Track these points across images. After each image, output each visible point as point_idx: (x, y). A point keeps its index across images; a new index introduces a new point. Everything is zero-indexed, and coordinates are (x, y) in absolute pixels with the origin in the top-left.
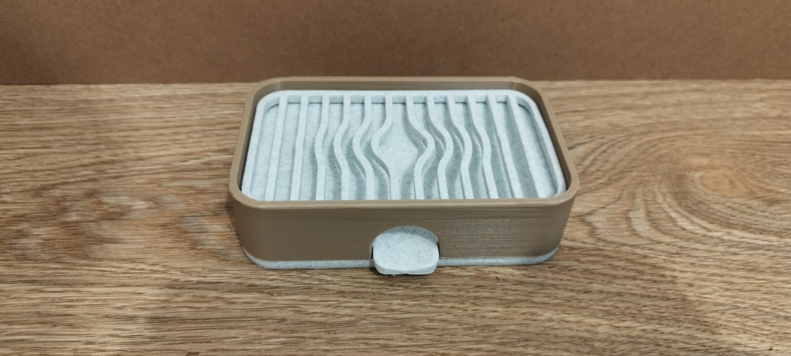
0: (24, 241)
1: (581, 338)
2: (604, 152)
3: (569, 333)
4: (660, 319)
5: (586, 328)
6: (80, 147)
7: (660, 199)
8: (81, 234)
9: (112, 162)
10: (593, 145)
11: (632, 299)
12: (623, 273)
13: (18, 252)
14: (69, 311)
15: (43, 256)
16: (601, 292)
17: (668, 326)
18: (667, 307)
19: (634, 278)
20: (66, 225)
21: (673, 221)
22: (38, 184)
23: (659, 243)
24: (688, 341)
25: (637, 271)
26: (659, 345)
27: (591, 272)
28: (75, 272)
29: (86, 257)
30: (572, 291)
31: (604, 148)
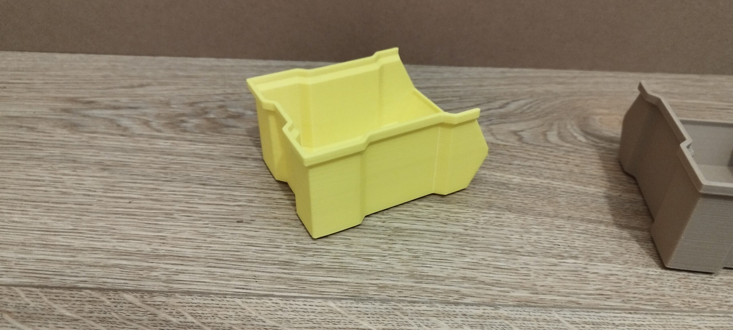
0: (184, 124)
1: (501, 183)
2: (538, 104)
3: (494, 180)
4: (553, 178)
5: (506, 179)
6: (215, 87)
7: (569, 127)
8: (217, 123)
9: (233, 94)
10: (531, 100)
11: (538, 169)
12: (536, 158)
13: (182, 129)
14: (210, 153)
15: (197, 131)
16: (519, 165)
17: (557, 181)
18: (559, 174)
19: (542, 160)
20: (208, 119)
21: (575, 137)
22: (191, 101)
23: (562, 146)
24: (568, 188)
25: (544, 158)
26: (549, 189)
27: (515, 156)
28: (214, 138)
29: (220, 133)
30: (501, 163)
31: (538, 102)
